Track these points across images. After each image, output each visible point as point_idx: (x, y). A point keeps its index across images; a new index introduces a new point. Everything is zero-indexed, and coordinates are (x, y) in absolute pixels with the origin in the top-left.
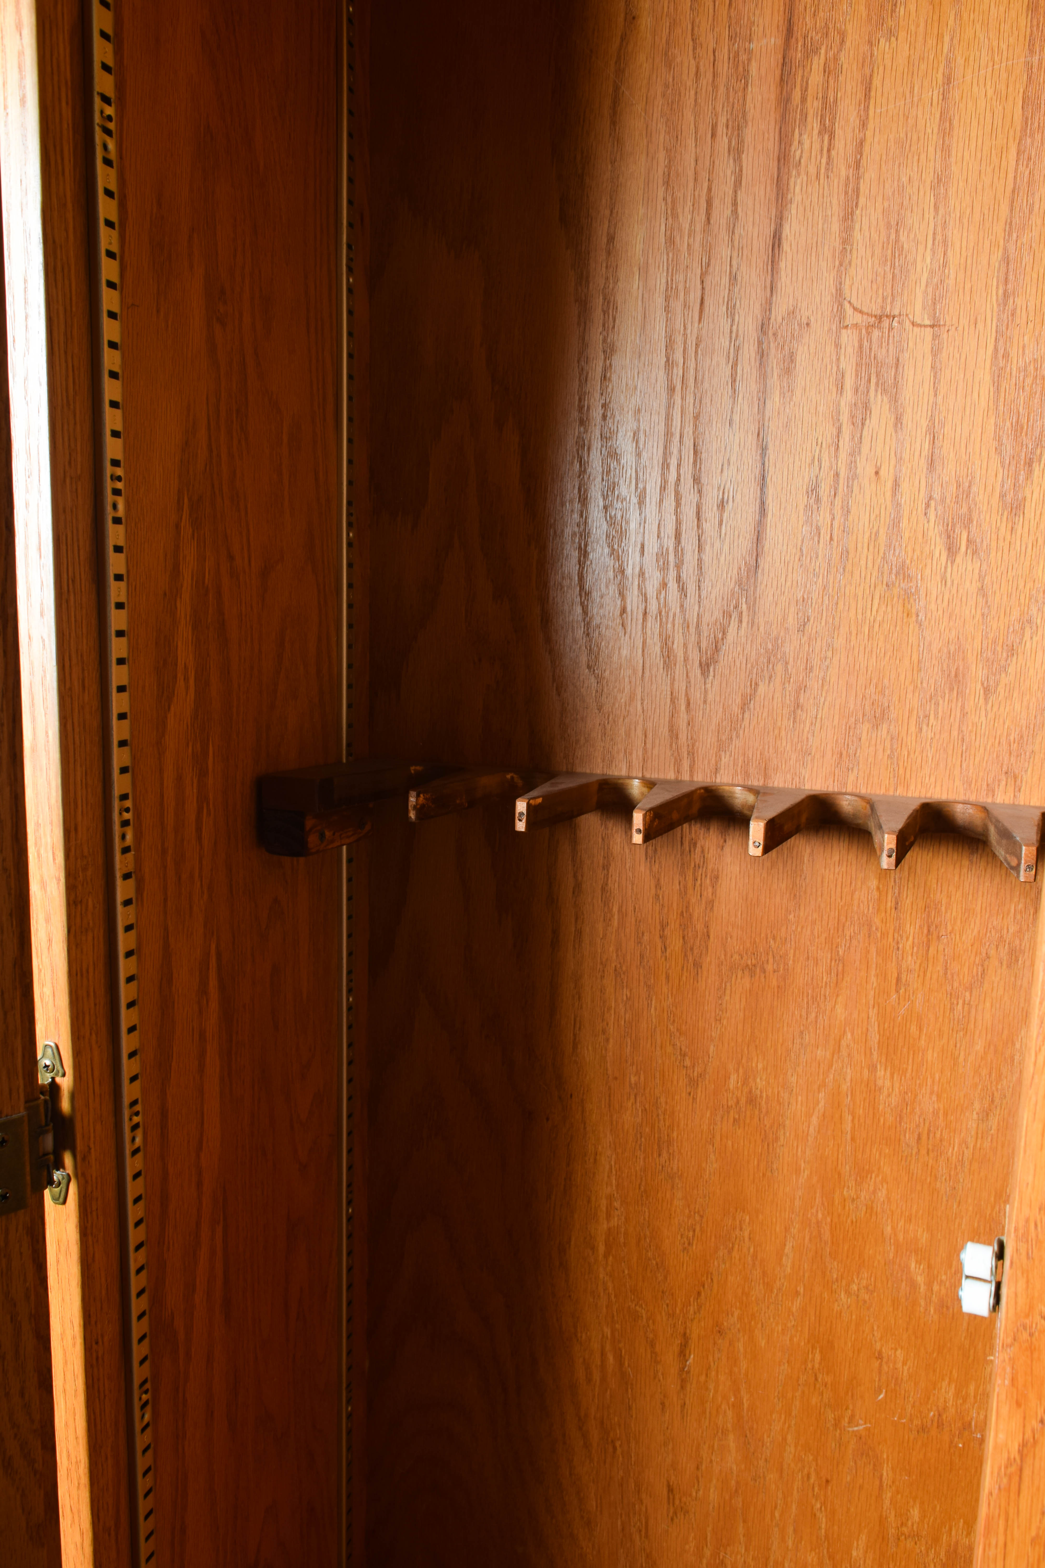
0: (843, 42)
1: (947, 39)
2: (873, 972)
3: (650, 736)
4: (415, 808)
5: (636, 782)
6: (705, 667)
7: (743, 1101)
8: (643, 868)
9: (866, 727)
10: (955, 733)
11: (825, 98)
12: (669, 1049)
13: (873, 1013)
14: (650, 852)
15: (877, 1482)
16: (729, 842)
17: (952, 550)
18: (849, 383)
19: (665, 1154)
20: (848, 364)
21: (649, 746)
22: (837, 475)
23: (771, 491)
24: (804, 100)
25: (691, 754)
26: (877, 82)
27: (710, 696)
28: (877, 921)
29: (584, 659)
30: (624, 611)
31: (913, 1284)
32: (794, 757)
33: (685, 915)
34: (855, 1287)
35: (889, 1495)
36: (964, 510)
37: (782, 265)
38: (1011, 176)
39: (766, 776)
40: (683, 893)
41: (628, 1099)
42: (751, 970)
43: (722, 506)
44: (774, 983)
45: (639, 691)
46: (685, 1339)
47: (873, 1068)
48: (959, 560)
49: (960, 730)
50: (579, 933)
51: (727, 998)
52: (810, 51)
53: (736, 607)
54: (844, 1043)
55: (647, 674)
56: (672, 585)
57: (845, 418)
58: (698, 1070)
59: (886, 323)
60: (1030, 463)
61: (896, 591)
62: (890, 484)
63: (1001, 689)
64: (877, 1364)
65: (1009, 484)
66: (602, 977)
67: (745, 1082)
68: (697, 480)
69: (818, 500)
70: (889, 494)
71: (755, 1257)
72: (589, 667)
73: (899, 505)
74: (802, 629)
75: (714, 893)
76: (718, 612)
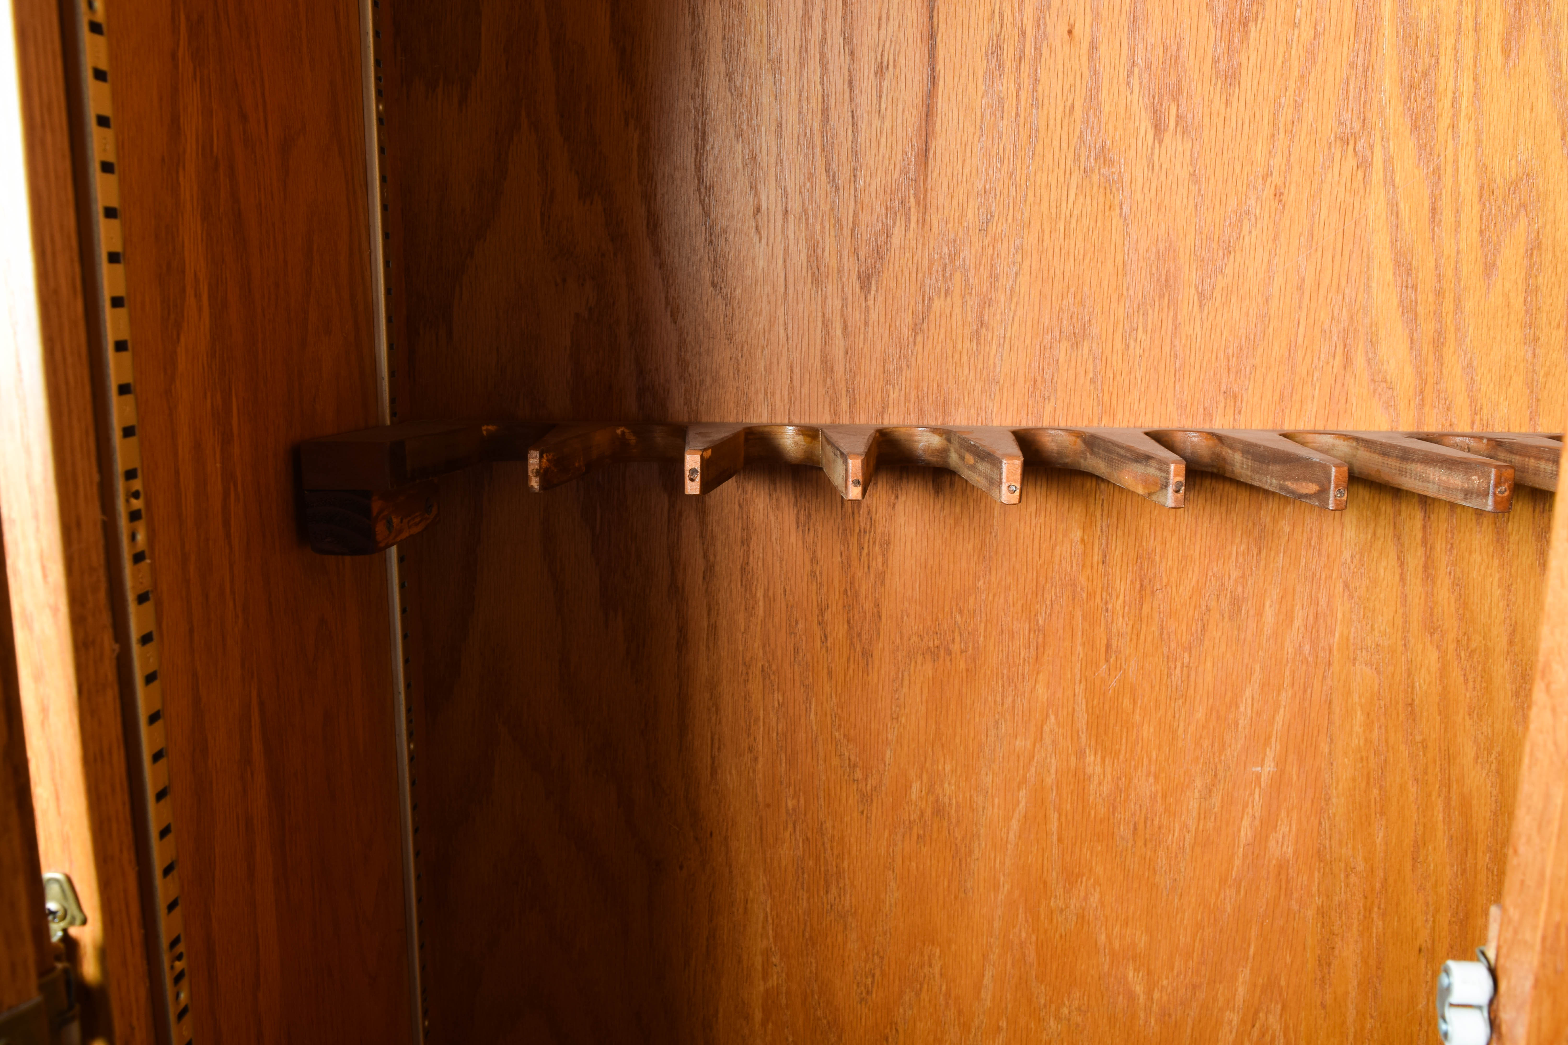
2: (1079, 641)
3: (797, 370)
4: (538, 473)
5: (790, 429)
6: (865, 281)
7: (929, 812)
8: (793, 539)
9: (1064, 345)
10: (1167, 348)
12: (835, 761)
13: (1080, 689)
14: (802, 518)
16: (902, 498)
17: (1159, 128)
19: (834, 890)
21: (797, 383)
22: (1023, 33)
23: (941, 52)
27: (873, 317)
28: (1083, 580)
29: (706, 274)
30: (758, 210)
31: (1131, 997)
32: (978, 387)
33: (850, 593)
34: (1065, 1011)
36: (1173, 79)
39: (945, 413)
40: (846, 566)
41: (786, 828)
42: (933, 653)
43: (881, 70)
44: (963, 666)
45: (781, 312)
47: (1081, 755)
48: (1167, 139)
49: (1172, 345)
50: (713, 628)
51: (905, 690)
53: (903, 202)
54: (1046, 729)
55: (791, 290)
56: (821, 174)
58: (872, 782)
60: (1245, 23)
61: (1095, 178)
62: (1085, 46)
63: (1217, 294)
65: (1221, 49)
66: (746, 681)
67: (931, 790)
68: (847, 40)
69: (1000, 65)
70: (1084, 59)
71: (948, 994)
72: (714, 285)
73: (1096, 70)
74: (983, 229)
75: (885, 563)
76: (879, 209)
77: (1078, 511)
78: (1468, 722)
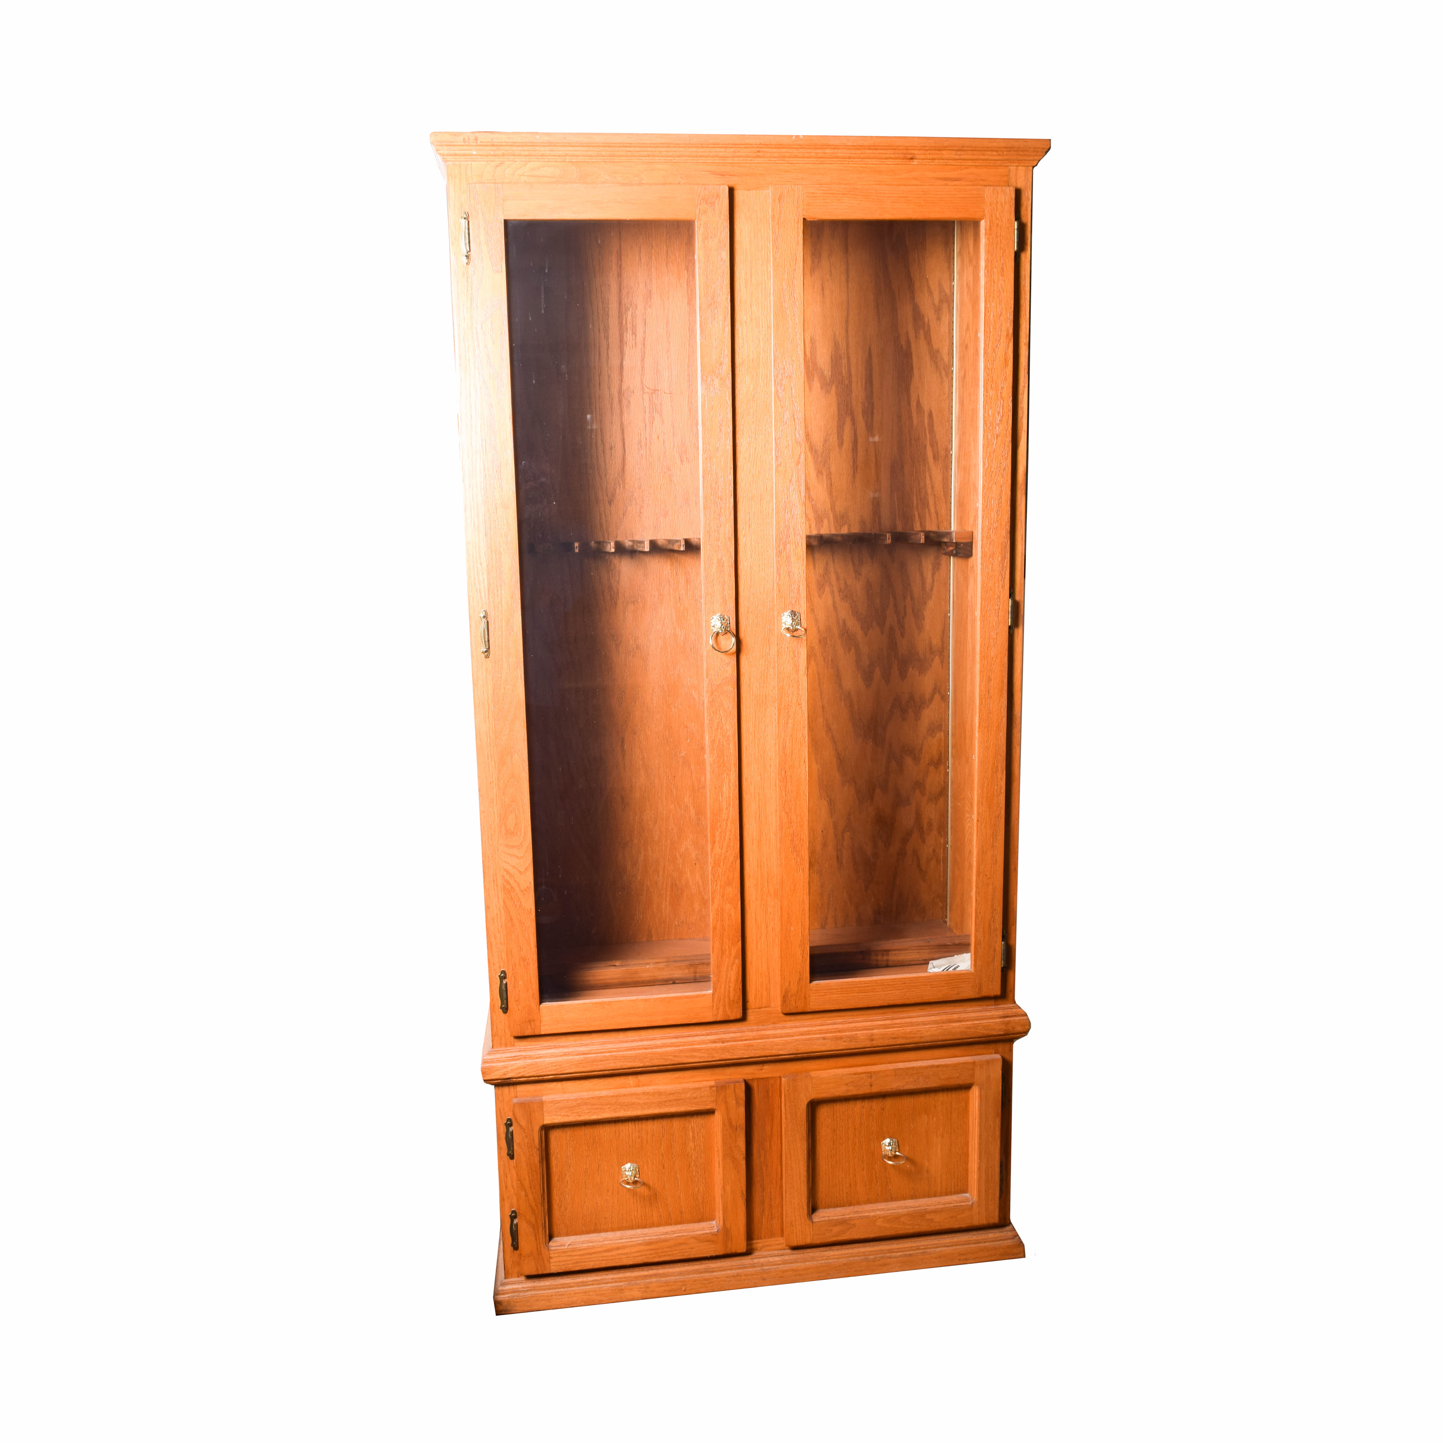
0: (636, 307)
1: (666, 310)
2: (672, 597)
5: (593, 542)
6: (609, 502)
7: (635, 648)
9: (662, 517)
10: (688, 517)
11: (633, 324)
12: (608, 636)
13: (673, 610)
15: (690, 772)
16: (623, 560)
17: (682, 461)
18: (647, 410)
19: (610, 673)
20: (647, 404)
22: (646, 438)
23: (626, 444)
24: (626, 324)
25: (607, 532)
26: (647, 321)
27: (612, 512)
28: (671, 580)
31: (694, 699)
32: (641, 529)
33: (610, 586)
34: (676, 705)
37: (624, 373)
38: (688, 350)
39: (633, 537)
40: (608, 580)
42: (633, 602)
43: (611, 448)
44: (641, 606)
46: (623, 739)
47: (675, 629)
49: (690, 516)
51: (626, 613)
52: (627, 309)
53: (618, 482)
54: (665, 622)
57: (647, 421)
58: (619, 641)
59: (657, 392)
61: (667, 474)
62: (662, 441)
64: (685, 730)
67: (635, 641)
68: (602, 440)
69: (641, 446)
70: (662, 444)
71: (644, 703)
73: (665, 447)
74: (640, 488)
75: (619, 578)
76: (612, 484)
77: (669, 562)
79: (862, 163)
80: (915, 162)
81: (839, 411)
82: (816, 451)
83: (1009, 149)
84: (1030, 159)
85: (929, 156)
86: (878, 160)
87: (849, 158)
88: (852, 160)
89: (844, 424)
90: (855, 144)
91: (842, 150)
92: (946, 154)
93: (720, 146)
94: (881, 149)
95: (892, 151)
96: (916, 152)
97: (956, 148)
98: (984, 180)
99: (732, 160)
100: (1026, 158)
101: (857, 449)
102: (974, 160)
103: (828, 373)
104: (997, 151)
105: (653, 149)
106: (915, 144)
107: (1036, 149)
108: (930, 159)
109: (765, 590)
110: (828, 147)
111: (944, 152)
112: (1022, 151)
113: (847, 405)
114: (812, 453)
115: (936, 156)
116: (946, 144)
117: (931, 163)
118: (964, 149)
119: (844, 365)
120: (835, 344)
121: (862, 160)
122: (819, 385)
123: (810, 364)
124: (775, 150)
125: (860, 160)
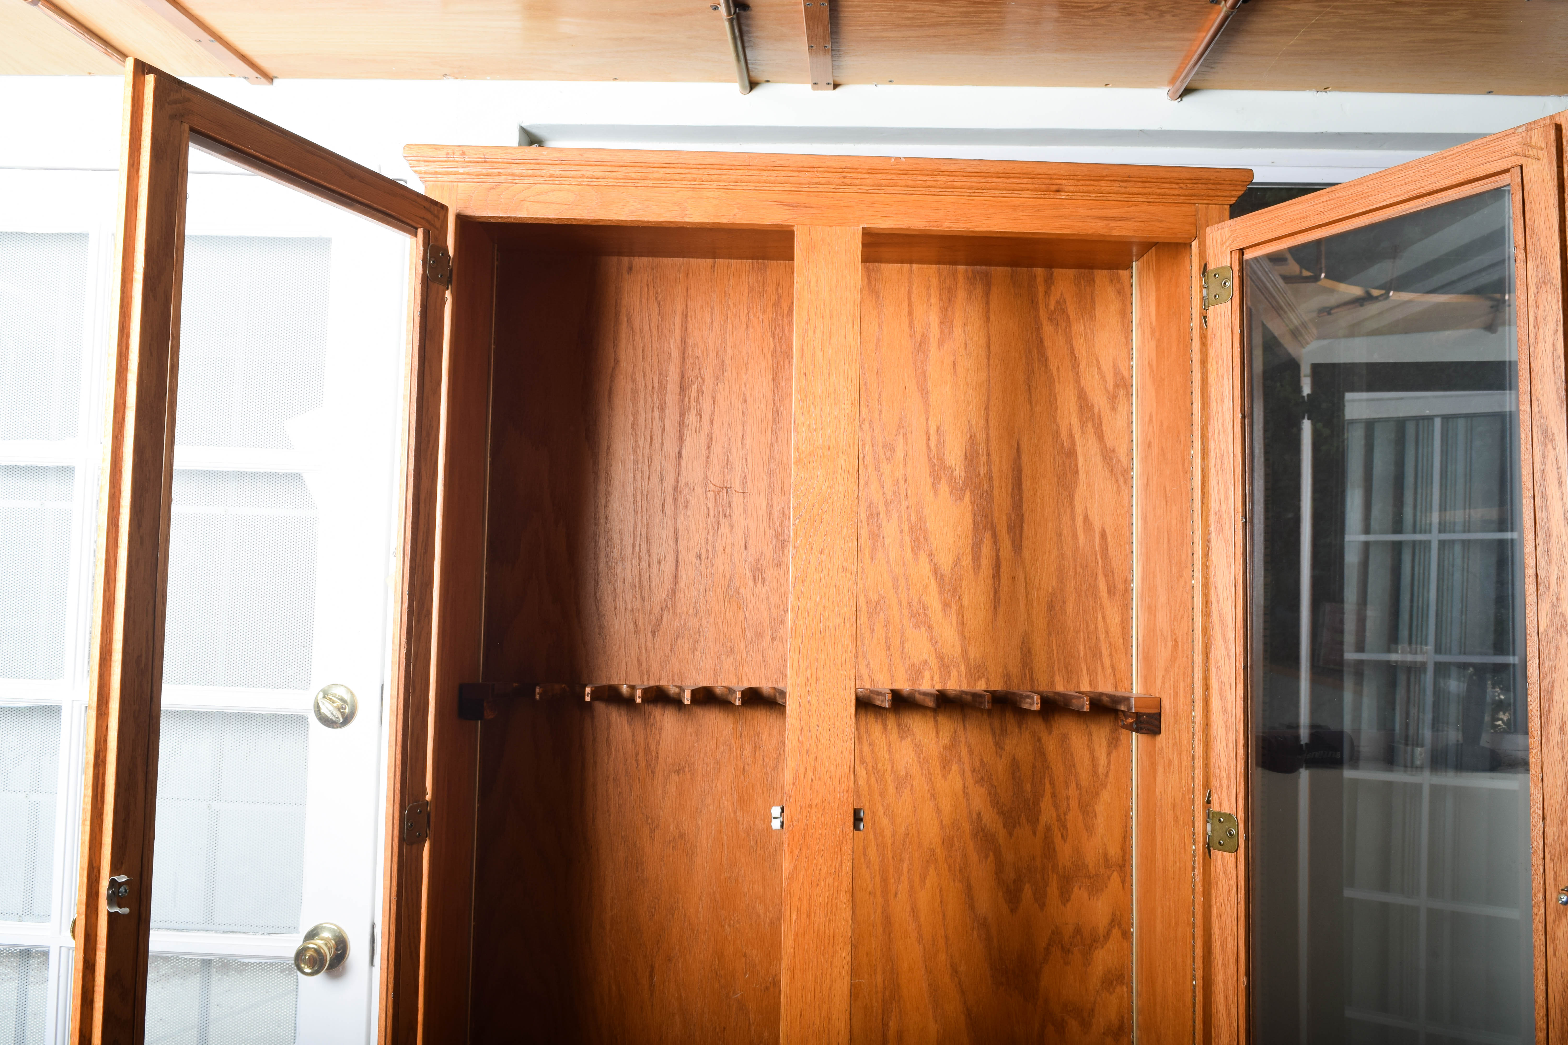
0: (704, 382)
1: (743, 386)
2: (732, 767)
3: (629, 664)
4: (539, 694)
5: (625, 686)
6: (654, 633)
7: (677, 836)
8: (626, 728)
9: (724, 657)
10: (761, 658)
11: (698, 402)
12: (641, 816)
13: (734, 786)
14: (630, 720)
15: (748, 1023)
16: (666, 712)
17: (755, 582)
18: (711, 513)
19: (640, 870)
20: (711, 505)
21: (628, 669)
22: (708, 550)
23: (680, 557)
24: (689, 402)
25: (648, 672)
26: (717, 399)
27: (656, 646)
28: (733, 743)
29: (597, 630)
30: (616, 608)
31: (758, 915)
32: (694, 672)
33: (647, 748)
34: (732, 922)
35: (753, 1028)
36: (759, 566)
37: (682, 465)
38: (770, 438)
39: (682, 681)
40: (646, 738)
41: (621, 844)
42: (678, 772)
43: (659, 562)
44: (689, 777)
45: (623, 644)
46: (652, 968)
47: (735, 812)
48: (758, 586)
49: (763, 657)
50: (595, 763)
51: (668, 787)
52: (691, 384)
53: (667, 606)
54: (721, 802)
55: (627, 637)
56: (638, 596)
57: (710, 527)
58: (655, 824)
59: (725, 490)
60: (783, 548)
61: (734, 599)
62: (729, 555)
63: (778, 638)
64: (743, 959)
65: (776, 555)
66: (607, 783)
67: (678, 827)
68: (648, 551)
69: (700, 561)
70: (729, 559)
71: (685, 915)
72: (599, 634)
73: (733, 563)
74: (695, 615)
75: (660, 737)
76: (659, 609)
77: (731, 717)
78: (879, 798)
79: (988, 195)
80: (1063, 195)
81: (975, 524)
82: (941, 576)
83: (1195, 181)
84: (1225, 194)
85: (1082, 188)
86: (1010, 192)
87: (971, 188)
88: (974, 191)
89: (981, 541)
90: (978, 171)
91: (960, 178)
92: (1105, 186)
93: (792, 169)
94: (1014, 178)
95: (1030, 181)
96: (1064, 182)
97: (1119, 179)
98: (1161, 221)
99: (808, 187)
100: (1220, 194)
101: (999, 575)
102: (1145, 194)
103: (960, 473)
104: (1177, 183)
105: (700, 171)
106: (1062, 172)
107: (1234, 182)
108: (1083, 192)
109: (838, 773)
110: (941, 173)
111: (1103, 184)
112: (1213, 184)
113: (986, 517)
114: (936, 579)
115: (1091, 188)
116: (1105, 173)
117: (1085, 198)
118: (1131, 179)
119: (982, 464)
120: (971, 437)
121: (989, 191)
122: (947, 489)
123: (935, 462)
124: (866, 176)
125: (985, 191)
